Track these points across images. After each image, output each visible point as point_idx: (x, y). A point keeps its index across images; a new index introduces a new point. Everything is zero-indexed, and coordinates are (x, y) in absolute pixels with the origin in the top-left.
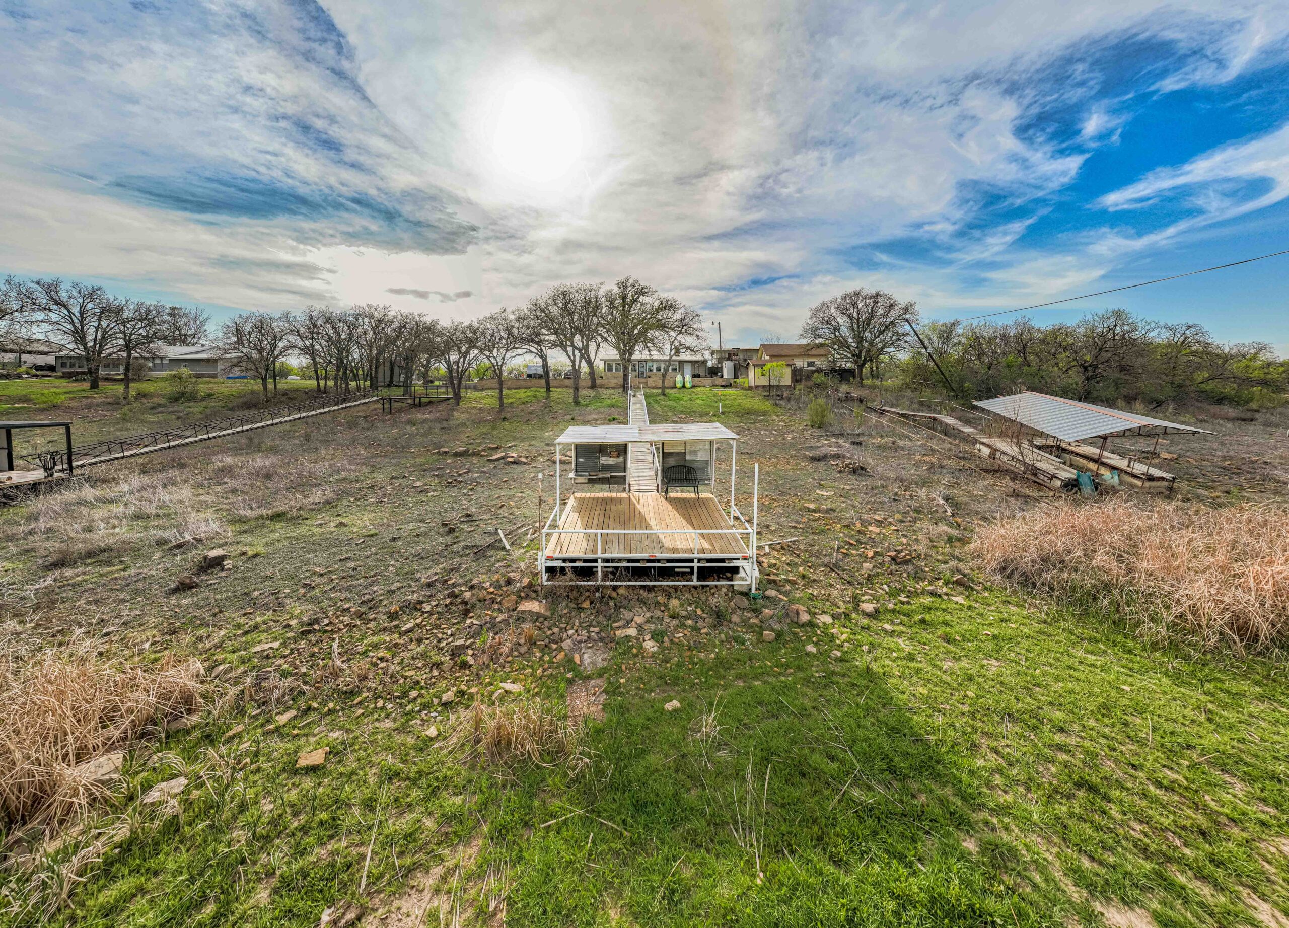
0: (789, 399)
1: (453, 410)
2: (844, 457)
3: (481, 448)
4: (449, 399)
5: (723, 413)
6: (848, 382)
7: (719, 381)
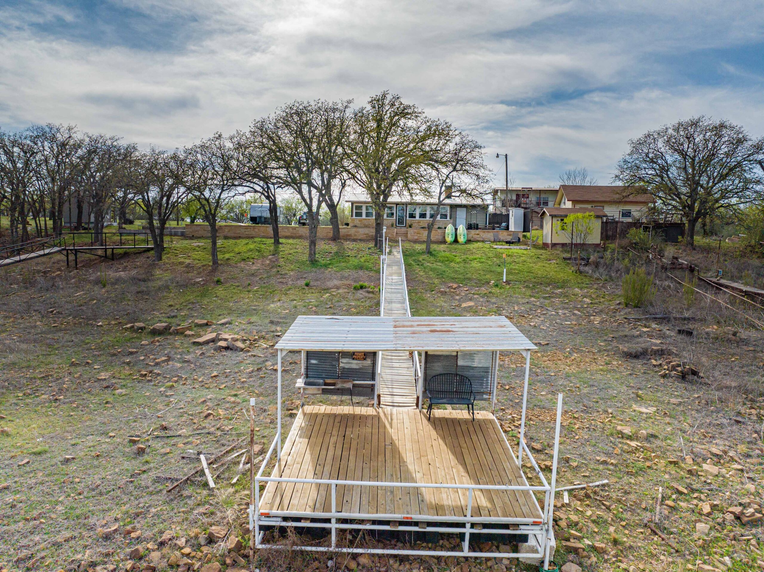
0: (597, 265)
1: (153, 266)
2: (670, 353)
3: (185, 324)
4: (149, 250)
5: (508, 282)
6: (675, 241)
7: (504, 235)
